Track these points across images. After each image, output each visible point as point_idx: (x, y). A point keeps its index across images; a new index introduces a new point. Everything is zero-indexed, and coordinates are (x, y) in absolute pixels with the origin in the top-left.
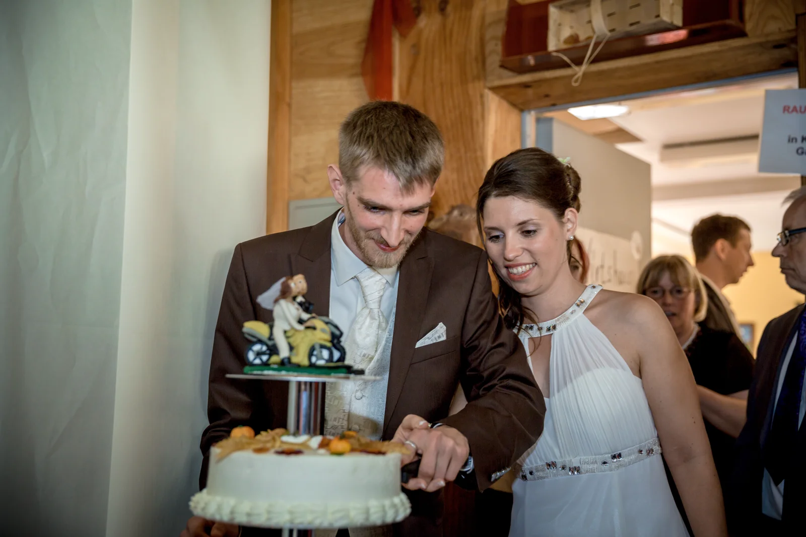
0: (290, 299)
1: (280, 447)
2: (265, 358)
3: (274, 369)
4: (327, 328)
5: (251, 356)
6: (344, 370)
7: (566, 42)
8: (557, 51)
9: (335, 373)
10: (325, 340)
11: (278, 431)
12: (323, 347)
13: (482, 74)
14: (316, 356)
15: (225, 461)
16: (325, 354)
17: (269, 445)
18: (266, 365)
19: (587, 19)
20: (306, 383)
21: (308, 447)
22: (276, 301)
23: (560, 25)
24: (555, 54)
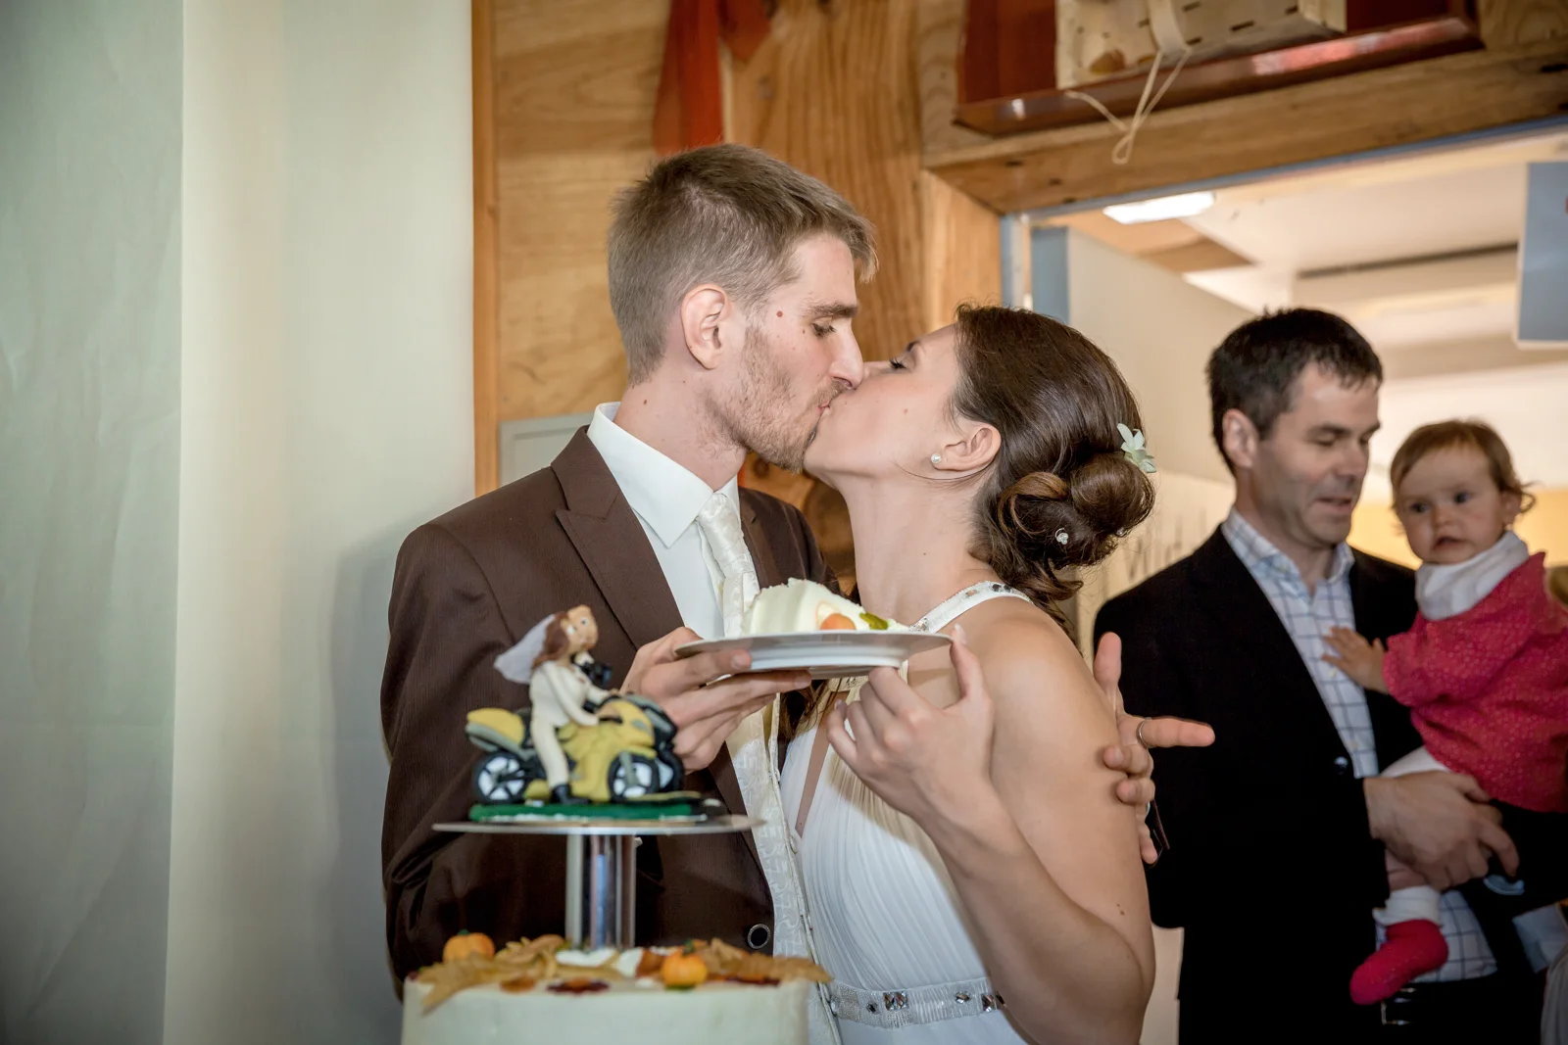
0: (565, 660)
1: (556, 976)
2: (515, 786)
3: (536, 811)
4: (647, 720)
5: (486, 783)
6: (687, 808)
7: (1096, 67)
8: (1078, 89)
9: (667, 814)
10: (644, 745)
11: (547, 941)
12: (637, 759)
13: (915, 137)
14: (624, 778)
15: (443, 1010)
16: (644, 774)
17: (532, 973)
18: (517, 801)
19: (1139, 17)
20: (602, 838)
21: (616, 974)
22: (537, 665)
23: (1080, 30)
24: (1073, 95)
